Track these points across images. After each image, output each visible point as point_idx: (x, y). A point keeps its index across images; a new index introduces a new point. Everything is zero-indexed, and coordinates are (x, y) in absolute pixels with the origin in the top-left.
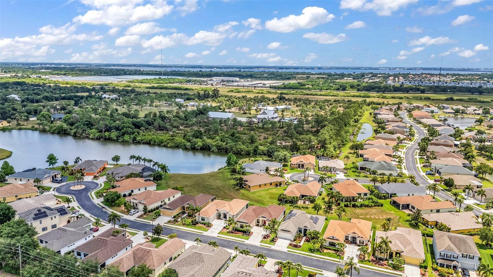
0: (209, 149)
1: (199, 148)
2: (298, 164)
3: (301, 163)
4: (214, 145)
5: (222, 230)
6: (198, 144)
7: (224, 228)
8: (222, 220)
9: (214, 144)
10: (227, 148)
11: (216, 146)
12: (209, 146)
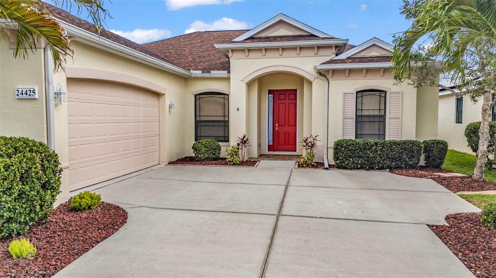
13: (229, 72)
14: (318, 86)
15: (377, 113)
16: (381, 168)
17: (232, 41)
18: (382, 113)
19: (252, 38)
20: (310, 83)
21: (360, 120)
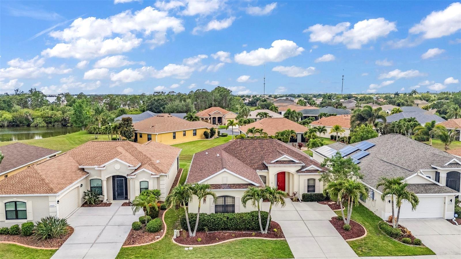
0: (29, 125)
1: (6, 124)
2: (212, 117)
3: (217, 116)
4: (38, 117)
5: (131, 239)
6: (3, 117)
7: (136, 228)
8: (109, 205)
9: (39, 114)
10: (65, 120)
11: (43, 118)
12: (27, 119)
13: (268, 170)
14: (296, 176)
15: (313, 185)
16: (315, 201)
17: (271, 162)
18: (314, 185)
19: (277, 162)
20: (293, 175)
21: (308, 186)
